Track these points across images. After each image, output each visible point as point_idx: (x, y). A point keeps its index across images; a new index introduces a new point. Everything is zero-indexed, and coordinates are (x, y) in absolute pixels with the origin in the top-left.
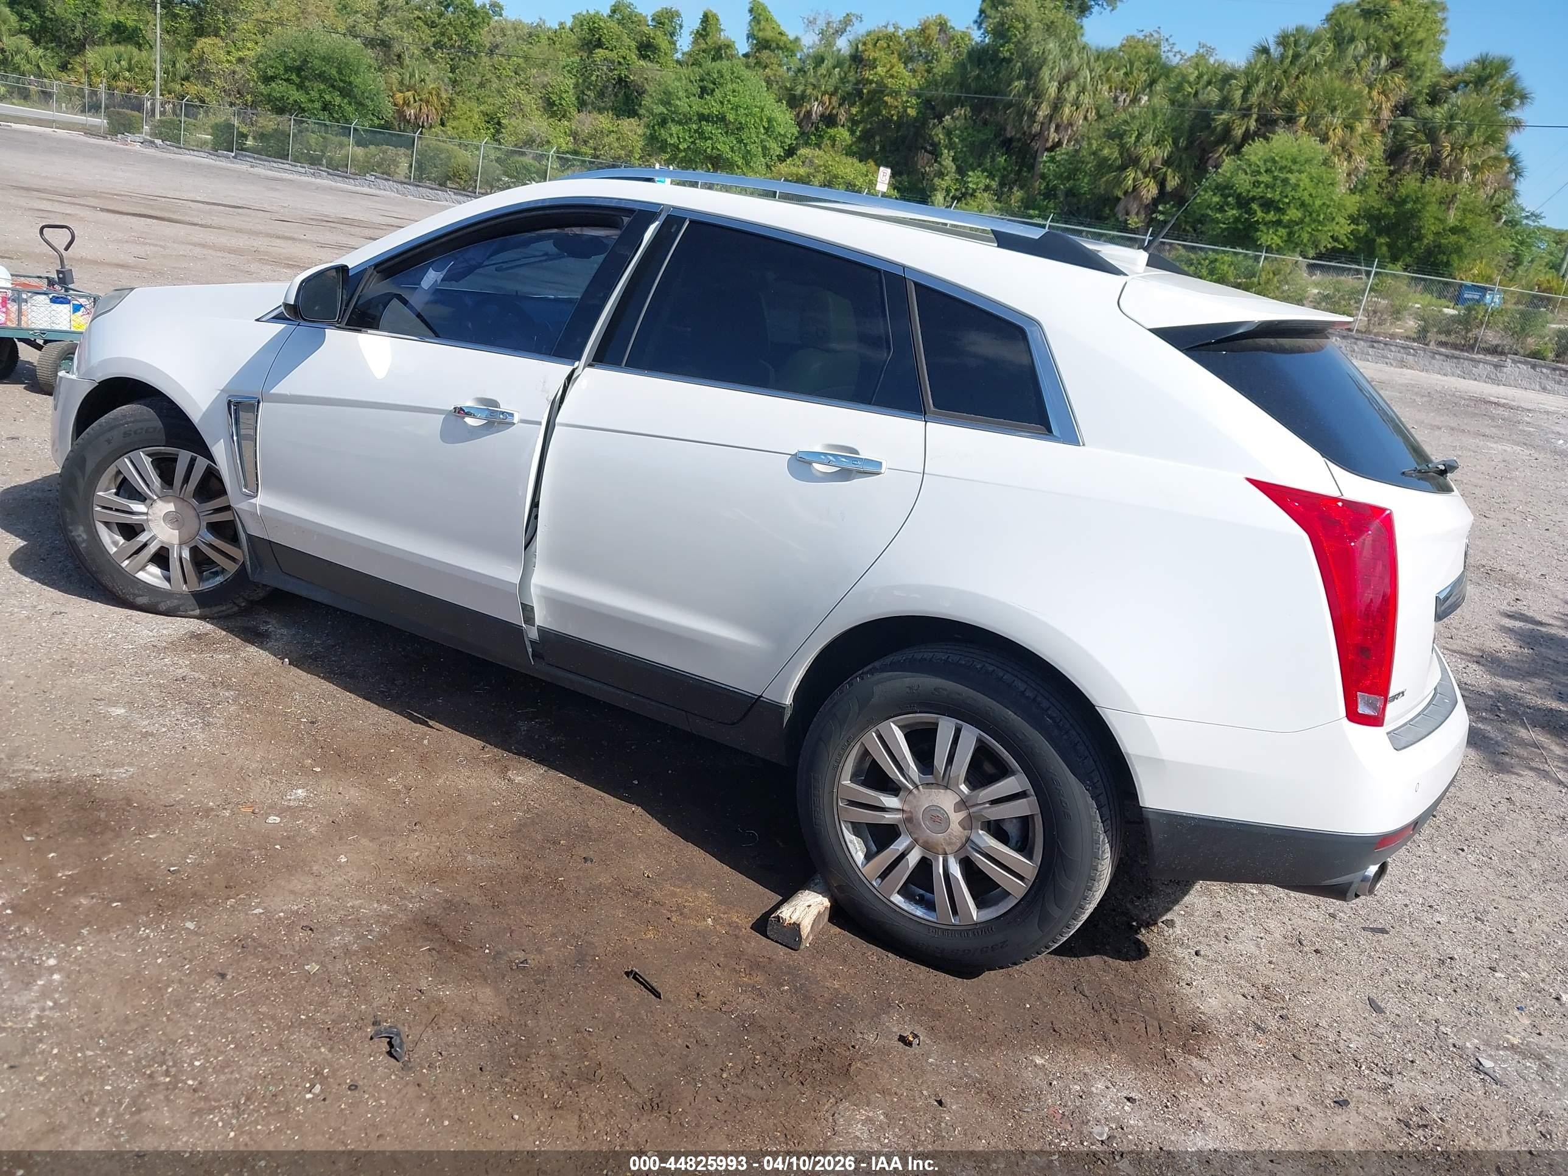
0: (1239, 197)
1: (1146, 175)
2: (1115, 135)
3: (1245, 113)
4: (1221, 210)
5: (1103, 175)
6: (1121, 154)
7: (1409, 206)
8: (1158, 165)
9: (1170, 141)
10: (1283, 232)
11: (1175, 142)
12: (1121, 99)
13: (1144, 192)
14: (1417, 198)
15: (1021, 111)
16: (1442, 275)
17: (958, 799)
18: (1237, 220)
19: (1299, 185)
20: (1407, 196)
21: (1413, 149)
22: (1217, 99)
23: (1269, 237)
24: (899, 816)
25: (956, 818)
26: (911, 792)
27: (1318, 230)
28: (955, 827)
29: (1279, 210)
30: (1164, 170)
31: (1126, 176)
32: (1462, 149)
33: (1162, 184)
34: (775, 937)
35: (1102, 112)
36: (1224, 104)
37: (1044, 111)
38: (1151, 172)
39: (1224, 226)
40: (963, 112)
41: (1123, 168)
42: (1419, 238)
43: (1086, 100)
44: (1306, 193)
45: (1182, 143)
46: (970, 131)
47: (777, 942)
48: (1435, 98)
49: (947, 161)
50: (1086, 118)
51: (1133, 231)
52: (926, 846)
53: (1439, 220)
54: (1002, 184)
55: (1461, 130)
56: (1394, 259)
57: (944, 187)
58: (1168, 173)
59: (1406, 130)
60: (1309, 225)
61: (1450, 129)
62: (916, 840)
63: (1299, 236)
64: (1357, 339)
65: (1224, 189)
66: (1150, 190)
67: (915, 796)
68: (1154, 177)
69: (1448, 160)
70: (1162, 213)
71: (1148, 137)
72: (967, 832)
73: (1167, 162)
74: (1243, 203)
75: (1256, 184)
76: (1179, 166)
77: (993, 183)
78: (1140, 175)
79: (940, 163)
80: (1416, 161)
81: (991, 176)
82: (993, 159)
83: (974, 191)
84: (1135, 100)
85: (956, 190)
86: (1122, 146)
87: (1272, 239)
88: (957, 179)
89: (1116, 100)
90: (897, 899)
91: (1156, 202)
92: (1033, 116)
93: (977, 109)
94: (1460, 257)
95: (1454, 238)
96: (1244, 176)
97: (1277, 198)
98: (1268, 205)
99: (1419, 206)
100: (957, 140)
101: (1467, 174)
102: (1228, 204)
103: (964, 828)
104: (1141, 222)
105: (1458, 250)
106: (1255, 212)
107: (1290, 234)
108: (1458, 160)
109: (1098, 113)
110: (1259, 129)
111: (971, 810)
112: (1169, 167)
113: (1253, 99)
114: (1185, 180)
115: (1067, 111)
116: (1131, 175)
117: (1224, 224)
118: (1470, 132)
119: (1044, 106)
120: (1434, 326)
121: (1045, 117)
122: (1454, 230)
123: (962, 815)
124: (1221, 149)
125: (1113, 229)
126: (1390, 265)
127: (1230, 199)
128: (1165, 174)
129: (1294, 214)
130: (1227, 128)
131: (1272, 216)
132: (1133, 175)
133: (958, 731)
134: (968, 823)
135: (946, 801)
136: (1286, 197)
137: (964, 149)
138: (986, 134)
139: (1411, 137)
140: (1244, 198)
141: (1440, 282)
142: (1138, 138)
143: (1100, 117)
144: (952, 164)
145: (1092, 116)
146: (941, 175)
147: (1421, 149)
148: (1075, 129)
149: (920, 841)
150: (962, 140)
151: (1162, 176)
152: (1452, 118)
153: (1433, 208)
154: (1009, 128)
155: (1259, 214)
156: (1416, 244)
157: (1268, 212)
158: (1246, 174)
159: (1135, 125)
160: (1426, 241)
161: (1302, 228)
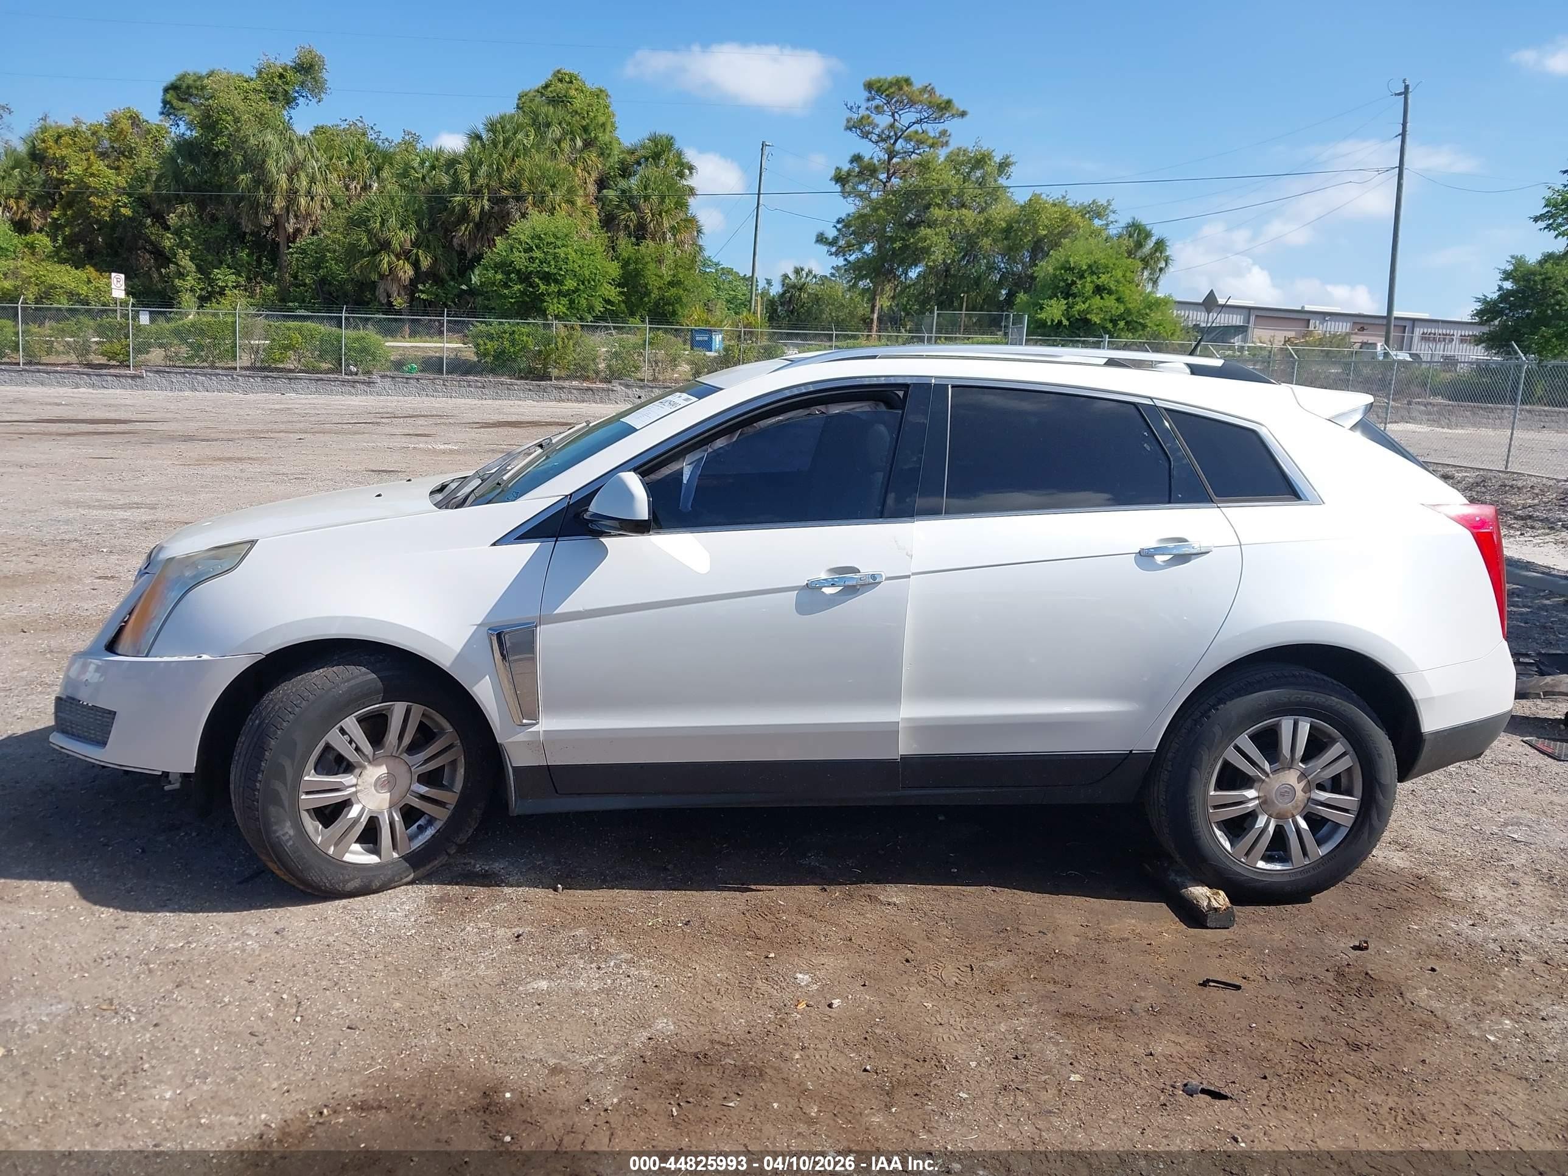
0: (518, 272)
1: (398, 258)
2: (358, 222)
3: (477, 193)
4: (506, 286)
5: (356, 261)
6: (369, 240)
7: (632, 267)
8: (408, 246)
9: (415, 224)
10: (564, 301)
11: (419, 225)
12: (352, 186)
13: (401, 274)
14: (637, 259)
15: (255, 206)
16: (672, 324)
17: (1299, 773)
18: (523, 293)
19: (568, 258)
20: (629, 259)
21: (622, 217)
22: (447, 182)
23: (556, 306)
24: (1257, 802)
25: (1299, 787)
26: (1263, 781)
27: (592, 296)
28: (1300, 794)
29: (556, 281)
30: (415, 251)
31: (381, 261)
32: (660, 215)
33: (416, 265)
34: (1214, 925)
35: (337, 200)
36: (456, 186)
37: (279, 204)
38: (405, 255)
39: (513, 301)
40: (186, 209)
41: (374, 253)
42: (648, 293)
43: (319, 189)
44: (576, 265)
45: (425, 224)
46: (201, 228)
47: (1216, 928)
48: (625, 172)
49: (185, 261)
50: (323, 207)
51: (399, 312)
52: (1279, 817)
53: (659, 276)
54: (249, 279)
55: (655, 199)
56: (632, 314)
57: (188, 287)
58: (420, 254)
59: (611, 201)
60: (584, 292)
61: (647, 198)
62: (1270, 816)
63: (579, 303)
64: (652, 387)
65: (504, 266)
66: (406, 272)
67: (1267, 783)
68: (408, 259)
69: (652, 225)
70: (422, 292)
71: (393, 222)
72: (1308, 795)
73: (416, 244)
74: (525, 278)
75: (532, 260)
76: (428, 247)
77: (240, 279)
78: (393, 258)
79: (176, 264)
80: (627, 227)
81: (238, 274)
82: (233, 253)
83: (223, 289)
84: (366, 188)
85: (201, 289)
86: (369, 232)
87: (558, 308)
88: (199, 279)
89: (347, 189)
90: (1261, 864)
91: (413, 282)
92: (268, 208)
93: (201, 205)
94: (682, 308)
95: (673, 291)
96: (517, 254)
97: (555, 271)
98: (547, 278)
99: (641, 266)
100: (189, 239)
101: (669, 235)
102: (511, 280)
103: (1305, 793)
104: (405, 302)
105: (679, 300)
106: (538, 285)
107: (572, 302)
108: (660, 224)
109: (333, 201)
110: (493, 208)
111: (1309, 778)
112: (418, 248)
113: (481, 181)
114: (436, 259)
115: (303, 201)
116: (385, 261)
117: (512, 298)
118: (662, 198)
119: (278, 198)
120: (704, 367)
121: (281, 209)
122: (671, 284)
123: (1303, 784)
124: (463, 228)
125: (378, 312)
126: (631, 319)
127: (513, 275)
128: (417, 254)
129: (570, 284)
130: (465, 210)
131: (554, 288)
132: (386, 259)
133: (1296, 724)
134: (1307, 789)
135: (1291, 778)
136: (561, 269)
137: (200, 247)
138: (220, 231)
139: (618, 207)
140: (523, 273)
141: (672, 329)
142: (382, 224)
143: (335, 205)
144: (190, 263)
145: (328, 204)
146: (181, 275)
147: (629, 217)
148: (314, 218)
149: (1274, 815)
150: (195, 238)
151: (414, 257)
152: (646, 188)
153: (652, 266)
154: (243, 222)
155: (543, 287)
156: (646, 299)
157: (549, 284)
158: (520, 252)
159: (377, 210)
160: (653, 296)
161: (579, 295)
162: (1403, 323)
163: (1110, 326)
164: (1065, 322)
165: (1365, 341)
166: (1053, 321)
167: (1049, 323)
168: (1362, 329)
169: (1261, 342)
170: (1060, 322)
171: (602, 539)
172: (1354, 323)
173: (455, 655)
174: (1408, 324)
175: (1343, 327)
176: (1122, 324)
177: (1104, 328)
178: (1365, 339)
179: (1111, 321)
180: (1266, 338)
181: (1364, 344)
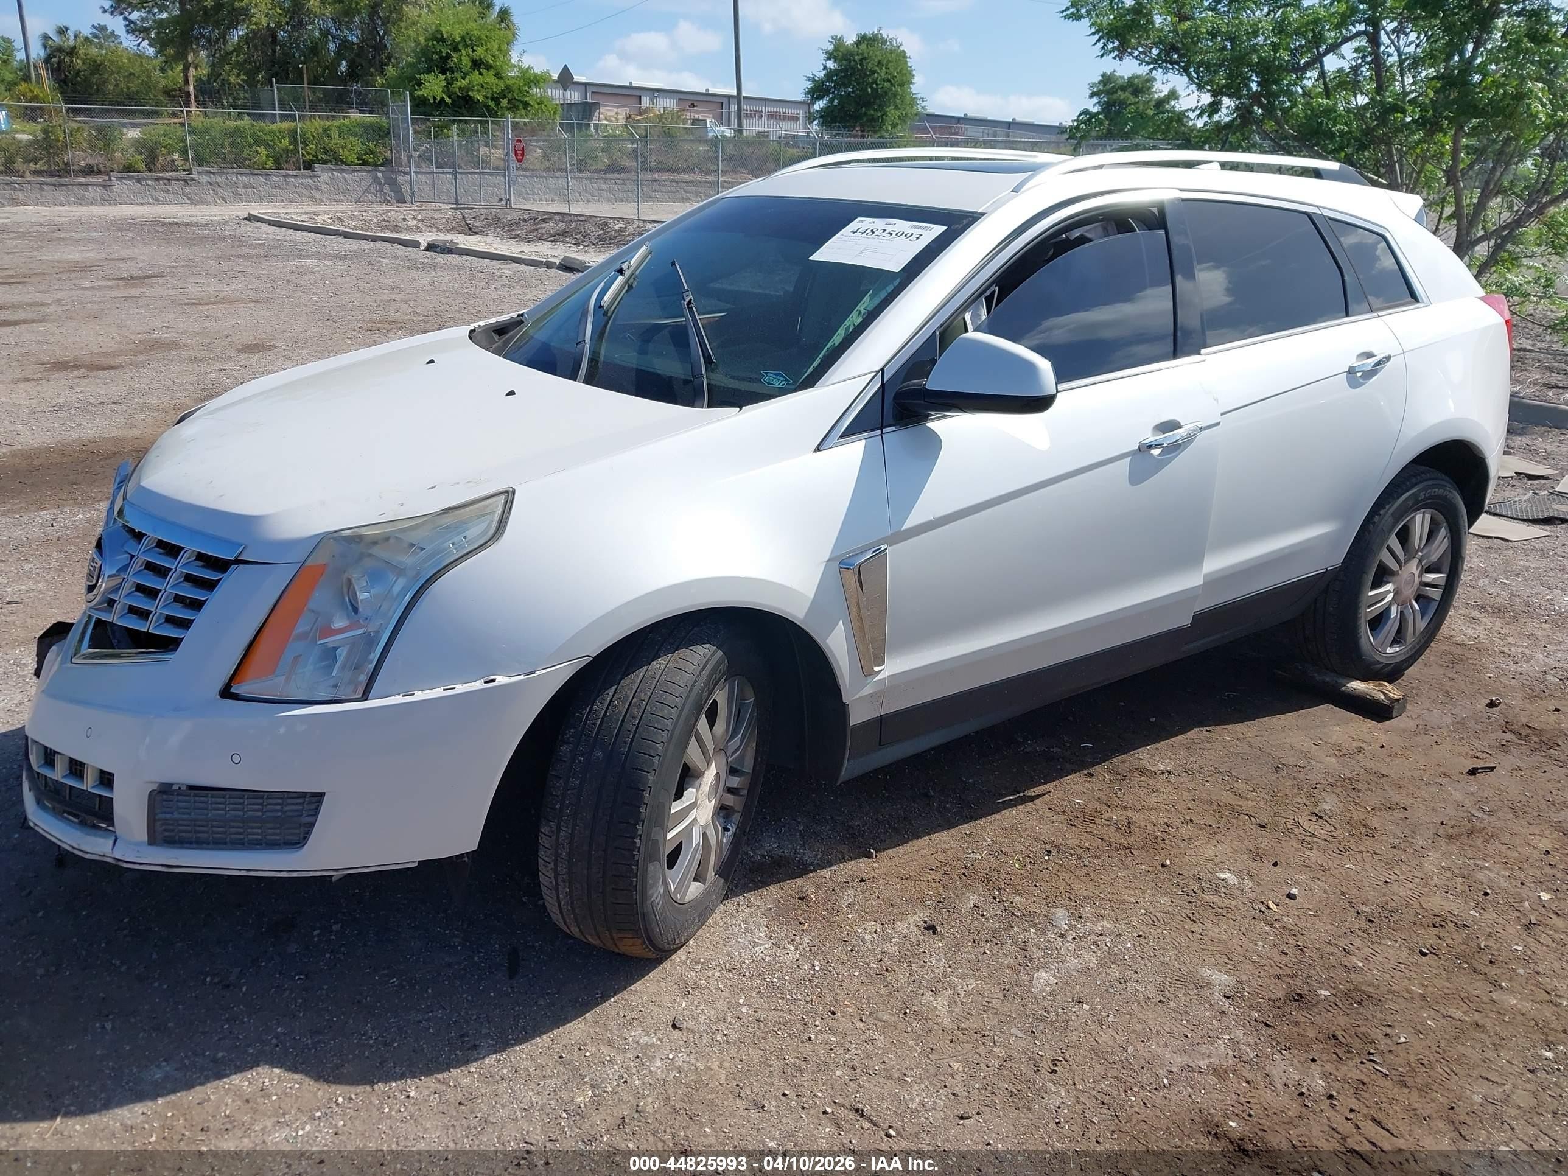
134: (1421, 574)
162: (719, 100)
163: (492, 104)
164: (448, 100)
165: (696, 117)
166: (435, 99)
167: (432, 102)
168: (693, 105)
169: (606, 119)
170: (442, 99)
171: (929, 425)
172: (680, 99)
173: (810, 601)
174: (725, 101)
175: (671, 104)
176: (504, 102)
177: (488, 107)
178: (696, 116)
179: (493, 99)
180: (612, 116)
181: (695, 121)
